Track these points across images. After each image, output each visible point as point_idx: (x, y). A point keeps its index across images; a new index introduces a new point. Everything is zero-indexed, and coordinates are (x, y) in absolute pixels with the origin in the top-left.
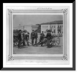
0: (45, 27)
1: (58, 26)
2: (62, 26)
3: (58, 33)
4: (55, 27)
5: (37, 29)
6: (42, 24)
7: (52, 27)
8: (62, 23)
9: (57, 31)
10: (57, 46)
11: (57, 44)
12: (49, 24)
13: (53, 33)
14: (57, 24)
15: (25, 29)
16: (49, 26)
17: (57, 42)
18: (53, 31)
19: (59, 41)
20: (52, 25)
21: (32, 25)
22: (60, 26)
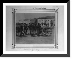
0: (41, 21)
1: (51, 20)
2: (54, 20)
3: (51, 25)
4: (48, 21)
5: (34, 22)
6: (38, 18)
7: (46, 21)
8: (54, 18)
9: (50, 24)
10: (50, 36)
11: (50, 34)
12: (44, 18)
13: (47, 25)
14: (50, 18)
15: (25, 22)
16: (44, 20)
17: (50, 32)
18: (47, 24)
19: (52, 32)
20: (46, 19)
21: (30, 19)
22: (52, 20)
